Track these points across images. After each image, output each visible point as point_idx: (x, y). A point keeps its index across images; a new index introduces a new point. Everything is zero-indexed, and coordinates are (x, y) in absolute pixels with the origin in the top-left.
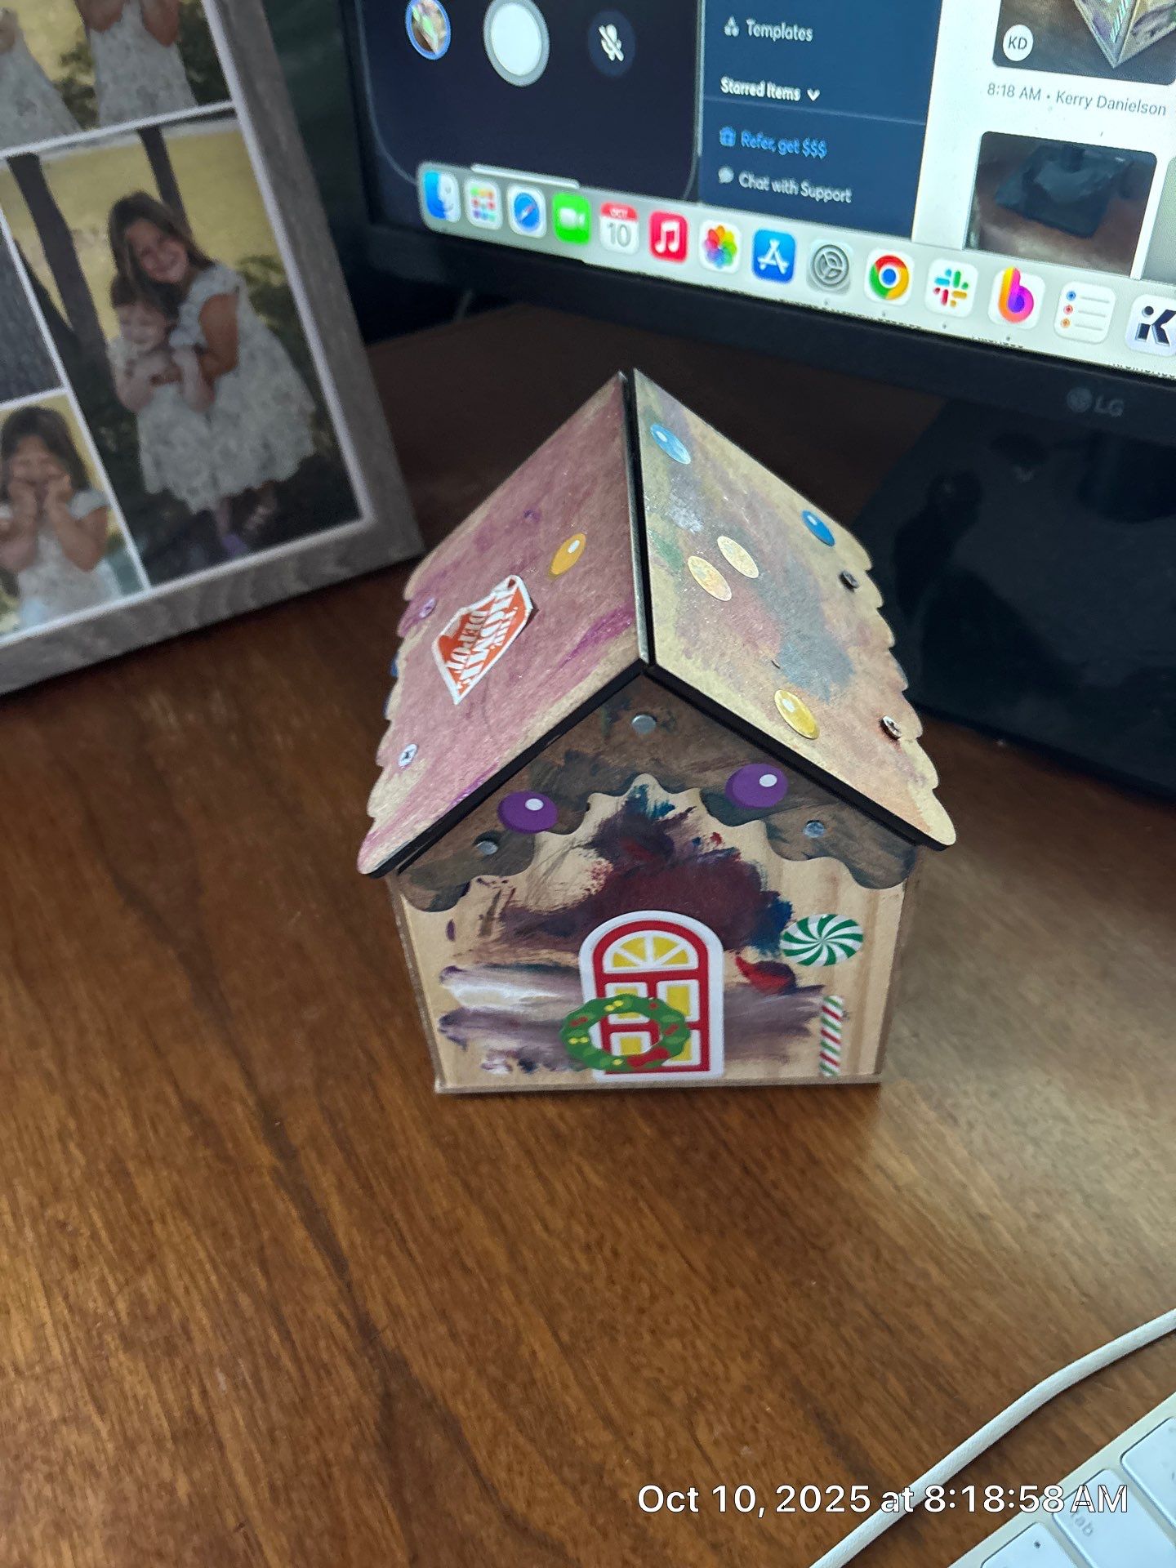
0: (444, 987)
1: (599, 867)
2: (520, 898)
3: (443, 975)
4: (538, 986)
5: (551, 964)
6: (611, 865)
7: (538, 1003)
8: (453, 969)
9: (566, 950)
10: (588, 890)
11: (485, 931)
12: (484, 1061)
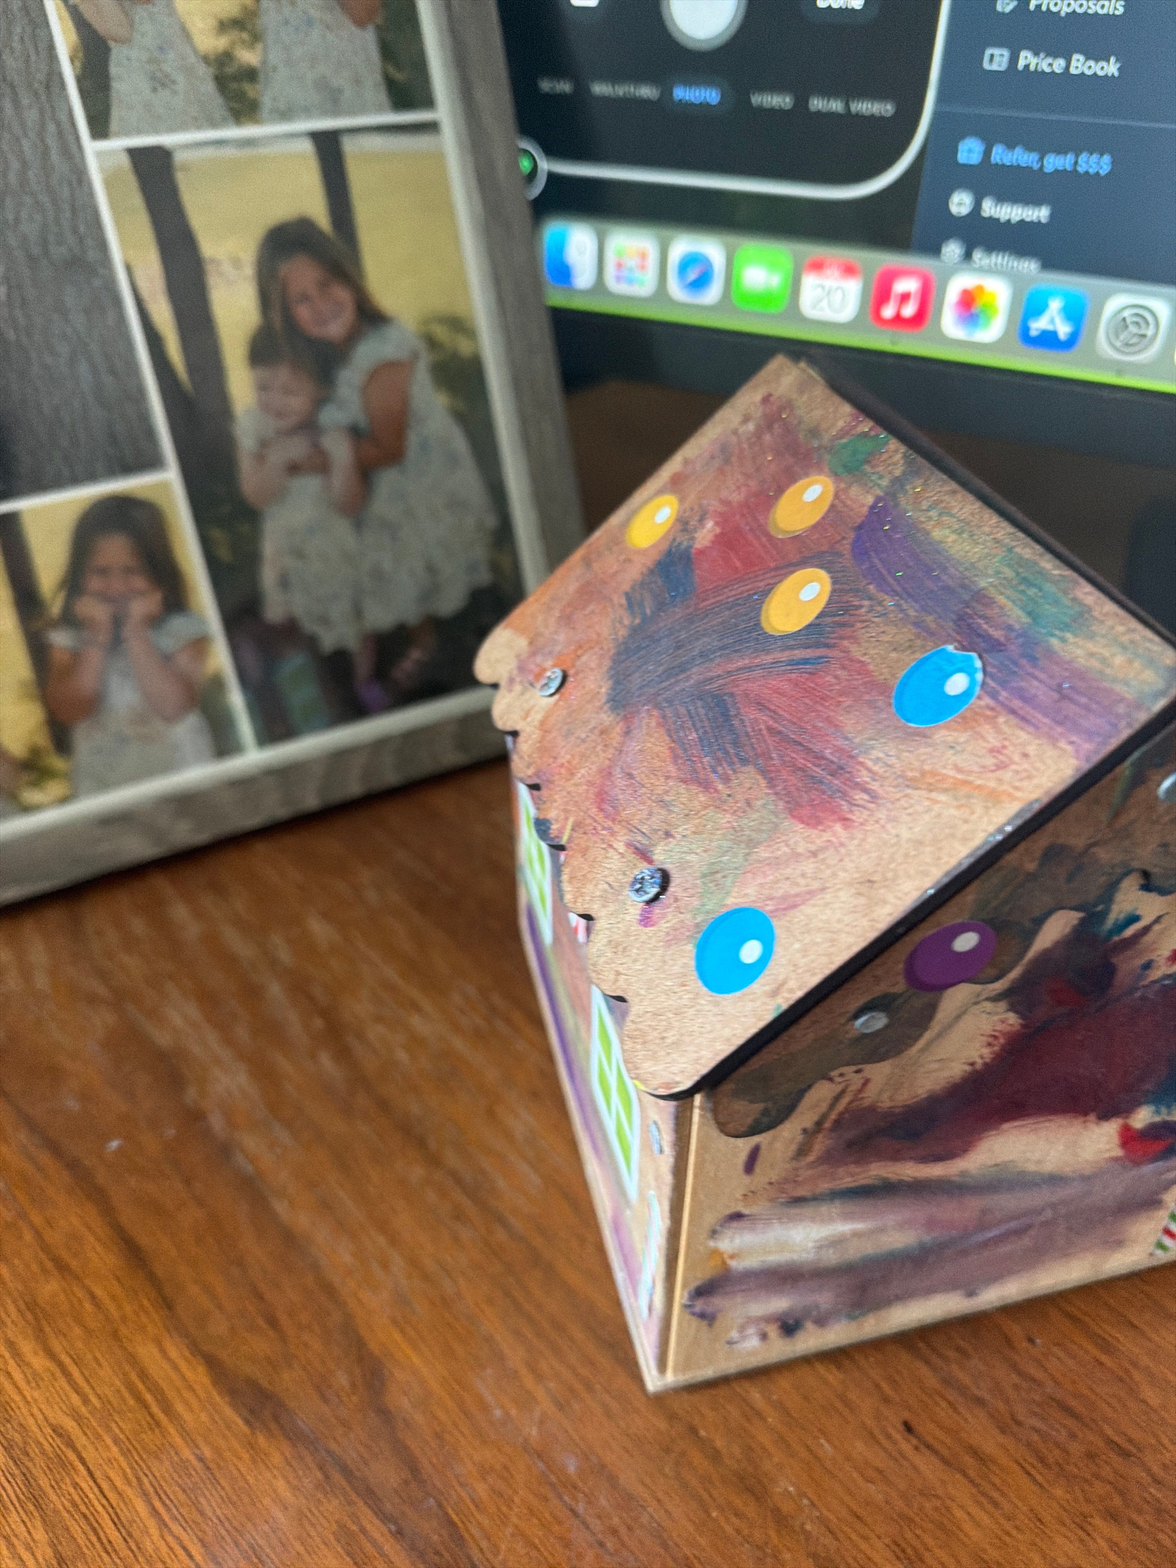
0: (712, 1244)
1: (1000, 1027)
2: (871, 1095)
3: (718, 1228)
4: (847, 1217)
5: (876, 1182)
6: (1020, 1021)
7: (837, 1242)
8: (737, 1216)
9: (904, 1159)
10: (972, 1064)
11: (802, 1152)
12: (734, 1334)
